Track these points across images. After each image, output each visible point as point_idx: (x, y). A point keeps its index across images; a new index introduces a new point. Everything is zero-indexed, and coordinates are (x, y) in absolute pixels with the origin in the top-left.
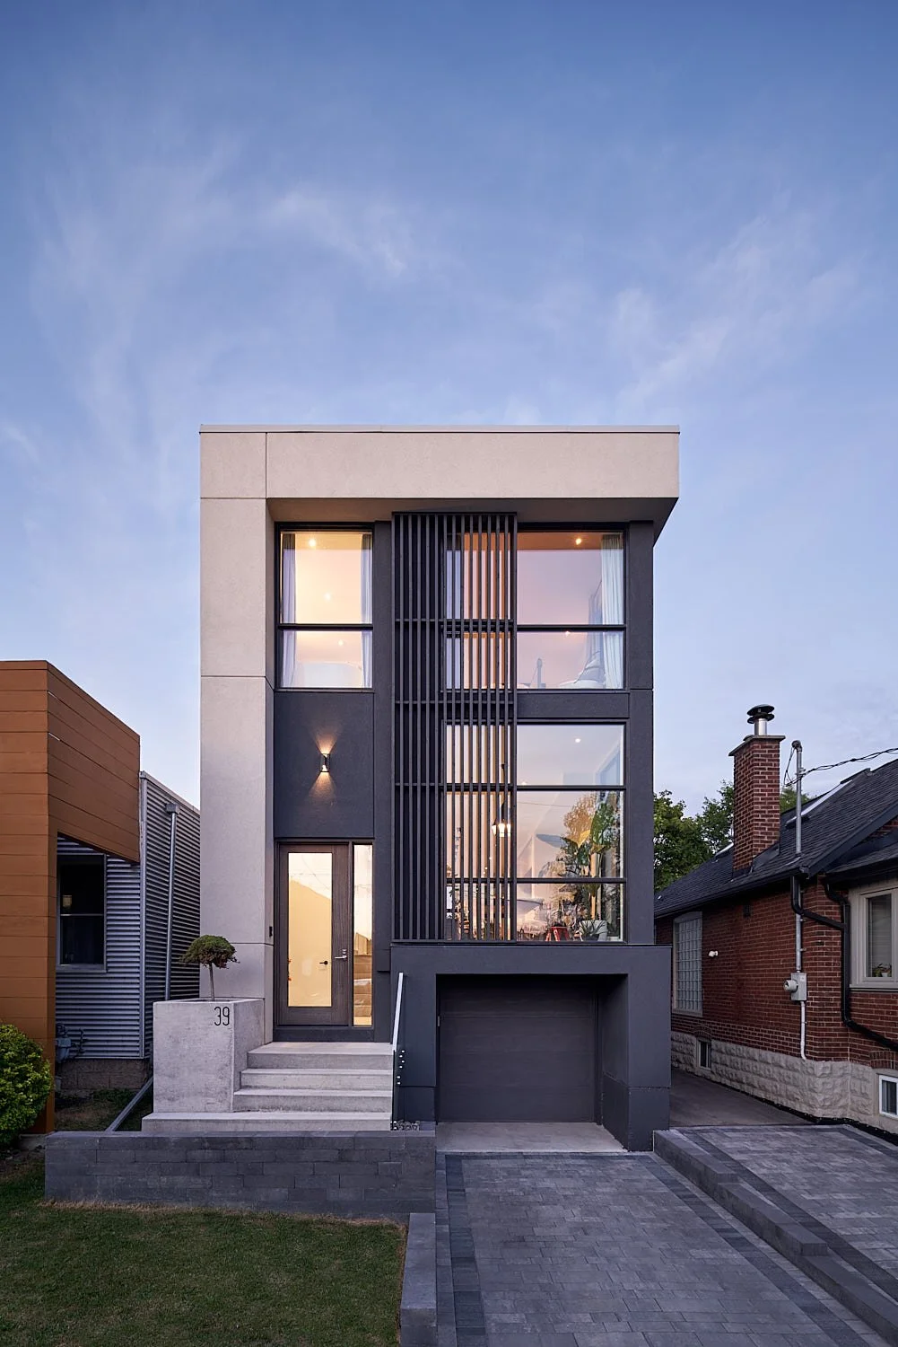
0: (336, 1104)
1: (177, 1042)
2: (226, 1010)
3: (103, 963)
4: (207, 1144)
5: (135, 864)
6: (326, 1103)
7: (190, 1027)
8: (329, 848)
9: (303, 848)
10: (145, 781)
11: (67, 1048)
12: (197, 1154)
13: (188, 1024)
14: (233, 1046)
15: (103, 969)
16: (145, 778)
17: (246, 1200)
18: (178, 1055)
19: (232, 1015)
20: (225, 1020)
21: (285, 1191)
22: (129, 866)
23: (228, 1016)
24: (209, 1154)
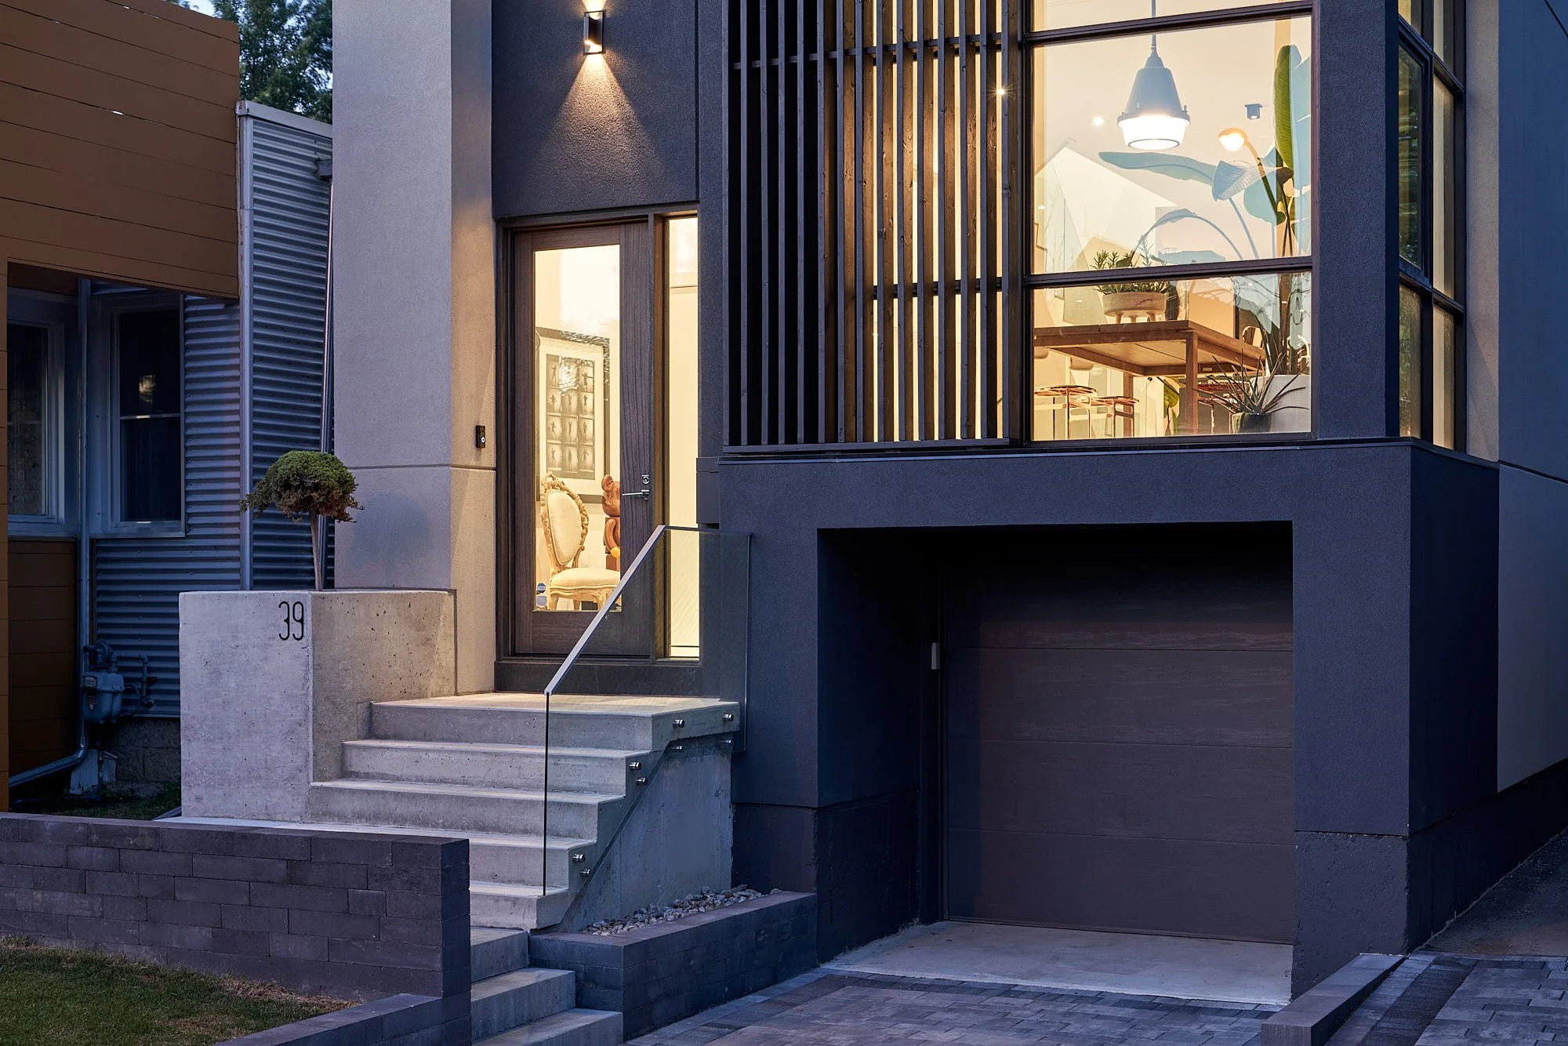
0: (491, 815)
1: (217, 674)
2: (298, 608)
3: (178, 518)
4: (95, 838)
5: (232, 303)
6: (473, 812)
7: (240, 642)
8: (615, 231)
9: (565, 236)
10: (251, 121)
11: (115, 693)
12: (81, 854)
13: (235, 637)
14: (311, 684)
15: (178, 530)
16: (248, 116)
17: (152, 944)
18: (220, 701)
19: (308, 620)
20: (296, 628)
21: (206, 932)
22: (220, 307)
23: (301, 621)
24: (98, 855)
